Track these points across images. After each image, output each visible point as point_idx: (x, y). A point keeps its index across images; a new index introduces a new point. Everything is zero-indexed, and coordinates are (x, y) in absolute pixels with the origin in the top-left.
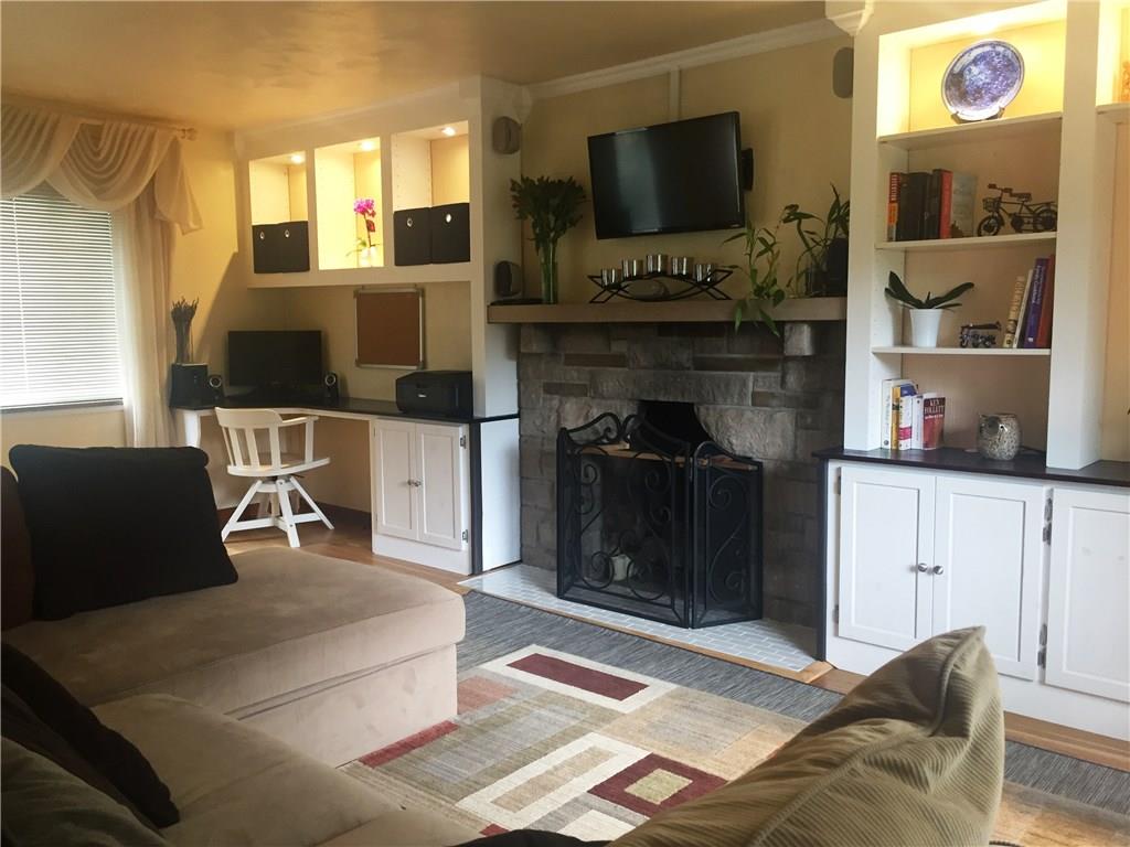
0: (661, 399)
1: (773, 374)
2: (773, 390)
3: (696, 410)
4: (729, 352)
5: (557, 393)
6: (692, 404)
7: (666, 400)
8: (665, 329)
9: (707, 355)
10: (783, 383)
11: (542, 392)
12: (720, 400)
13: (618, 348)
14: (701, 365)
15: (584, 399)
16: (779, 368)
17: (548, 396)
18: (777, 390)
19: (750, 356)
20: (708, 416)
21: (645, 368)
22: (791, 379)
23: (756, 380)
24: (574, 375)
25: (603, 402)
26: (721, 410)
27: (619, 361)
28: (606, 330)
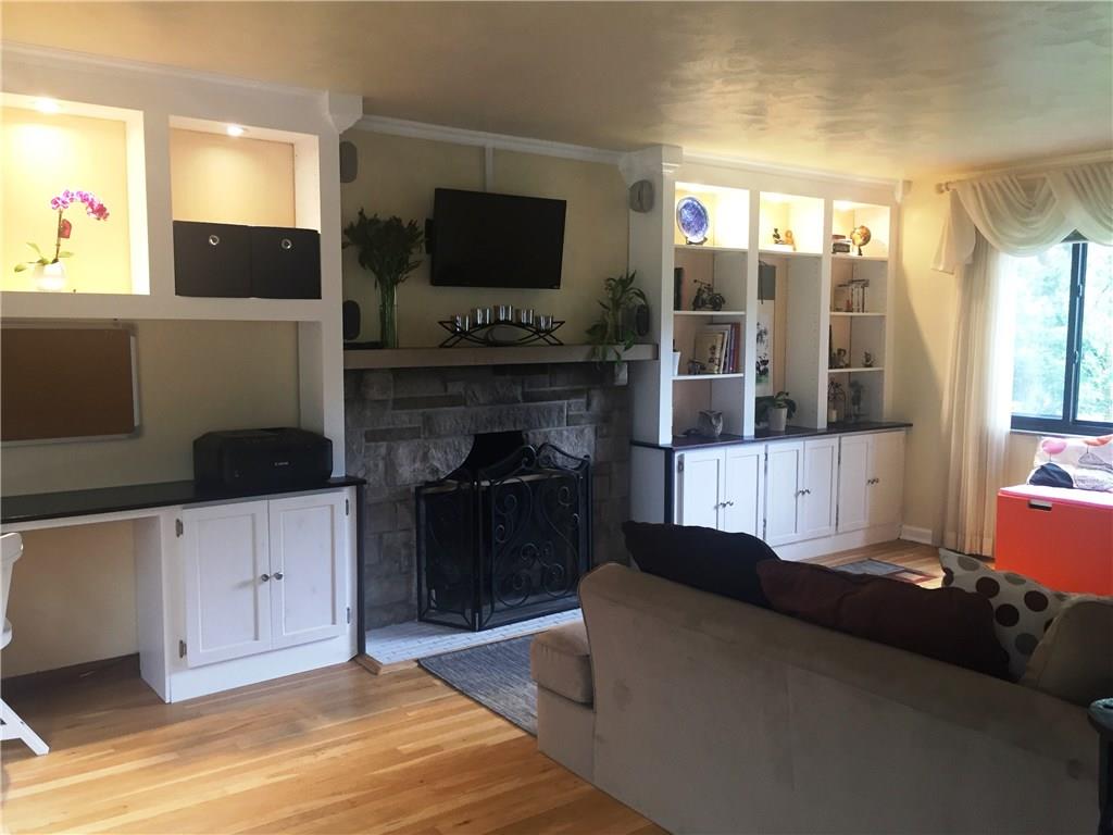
0: (496, 430)
1: (581, 400)
2: (581, 412)
3: (524, 436)
4: (551, 386)
5: (383, 440)
6: (520, 432)
7: (501, 431)
8: (499, 370)
9: (535, 390)
10: (588, 405)
11: (364, 440)
12: (544, 424)
13: (456, 388)
14: (528, 398)
15: (416, 441)
16: (585, 396)
17: (373, 444)
18: (583, 412)
19: (566, 388)
20: (535, 438)
21: (485, 405)
22: (595, 403)
23: (569, 405)
24: (405, 419)
25: (439, 441)
26: (545, 433)
27: (454, 401)
28: (443, 374)
